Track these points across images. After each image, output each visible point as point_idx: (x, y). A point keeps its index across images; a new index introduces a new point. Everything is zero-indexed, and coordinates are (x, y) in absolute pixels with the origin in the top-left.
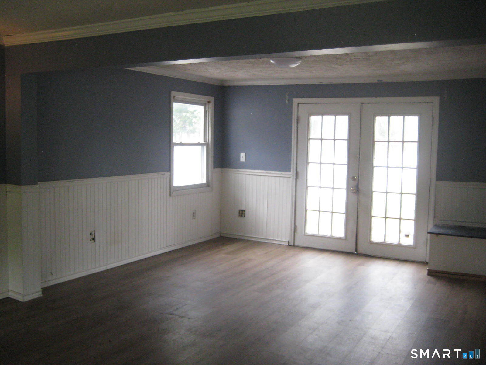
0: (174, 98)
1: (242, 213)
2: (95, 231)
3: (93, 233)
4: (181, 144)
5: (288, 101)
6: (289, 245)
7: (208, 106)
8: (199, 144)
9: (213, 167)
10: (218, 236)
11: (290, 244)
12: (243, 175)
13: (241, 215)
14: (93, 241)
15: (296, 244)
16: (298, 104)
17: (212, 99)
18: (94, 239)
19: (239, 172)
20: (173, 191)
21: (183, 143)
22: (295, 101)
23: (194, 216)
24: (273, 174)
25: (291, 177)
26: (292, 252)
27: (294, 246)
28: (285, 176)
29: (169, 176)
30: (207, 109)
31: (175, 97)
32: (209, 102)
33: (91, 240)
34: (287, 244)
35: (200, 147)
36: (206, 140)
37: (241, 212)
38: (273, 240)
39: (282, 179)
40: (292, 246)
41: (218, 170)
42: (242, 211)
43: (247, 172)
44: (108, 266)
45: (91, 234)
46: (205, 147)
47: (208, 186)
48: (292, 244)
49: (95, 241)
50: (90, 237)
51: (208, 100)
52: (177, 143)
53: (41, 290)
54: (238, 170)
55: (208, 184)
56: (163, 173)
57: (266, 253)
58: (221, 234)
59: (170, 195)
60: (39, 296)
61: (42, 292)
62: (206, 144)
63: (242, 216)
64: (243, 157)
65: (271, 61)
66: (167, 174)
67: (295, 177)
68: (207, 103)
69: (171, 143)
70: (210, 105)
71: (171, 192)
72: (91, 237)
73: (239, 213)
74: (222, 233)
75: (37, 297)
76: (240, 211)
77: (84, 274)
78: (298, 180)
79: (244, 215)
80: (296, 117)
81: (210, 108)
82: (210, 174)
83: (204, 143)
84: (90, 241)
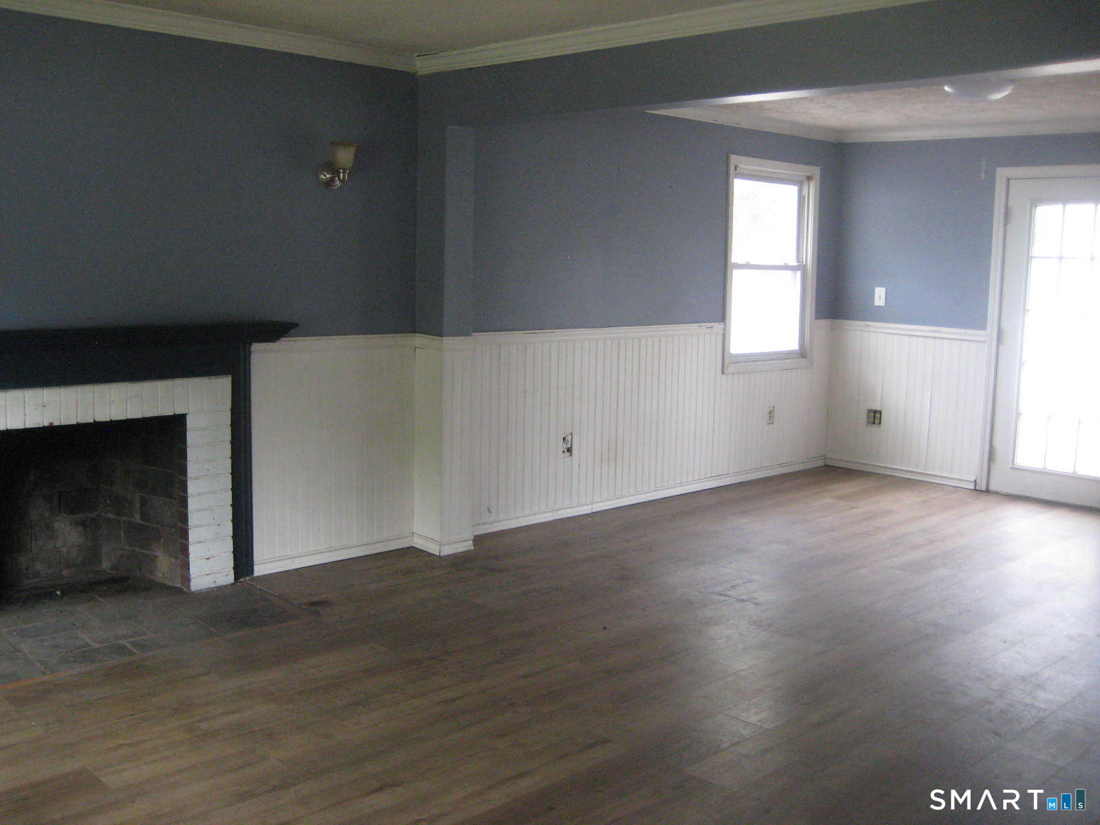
0: (736, 169)
1: (875, 417)
2: (571, 434)
3: (569, 438)
4: (748, 266)
5: (986, 173)
6: (975, 490)
7: (807, 187)
8: (786, 267)
9: (814, 318)
10: (820, 463)
11: (977, 488)
12: (880, 334)
13: (872, 420)
14: (568, 454)
15: (993, 487)
16: (1008, 180)
17: (816, 171)
18: (569, 450)
19: (869, 329)
20: (727, 363)
21: (752, 263)
22: (1002, 173)
23: (770, 417)
24: (946, 333)
25: (986, 341)
26: (982, 503)
27: (987, 491)
28: (973, 338)
29: (723, 332)
30: (805, 193)
31: (738, 169)
32: (809, 178)
33: (564, 452)
34: (973, 487)
35: (789, 273)
36: (801, 260)
37: (872, 415)
38: (941, 477)
39: (965, 344)
40: (984, 491)
41: (824, 323)
42: (875, 412)
43: (888, 328)
44: (594, 506)
45: (564, 439)
46: (799, 273)
47: (803, 357)
48: (984, 488)
49: (571, 455)
50: (562, 446)
51: (809, 174)
52: (739, 263)
53: (473, 537)
54: (868, 323)
55: (802, 353)
56: (709, 325)
57: (924, 502)
58: (827, 461)
59: (723, 373)
60: (468, 549)
61: (474, 541)
62: (801, 267)
63: (874, 423)
64: (879, 296)
65: (946, 88)
66: (718, 327)
67: (995, 342)
68: (804, 179)
69: (729, 263)
70: (812, 184)
71: (726, 365)
72: (565, 445)
73: (869, 416)
74: (829, 458)
75: (464, 549)
76: (870, 411)
77: (548, 517)
78: (1001, 347)
79: (877, 421)
80: (1003, 210)
81: (812, 191)
82: (807, 332)
83: (797, 264)
84: (562, 454)
